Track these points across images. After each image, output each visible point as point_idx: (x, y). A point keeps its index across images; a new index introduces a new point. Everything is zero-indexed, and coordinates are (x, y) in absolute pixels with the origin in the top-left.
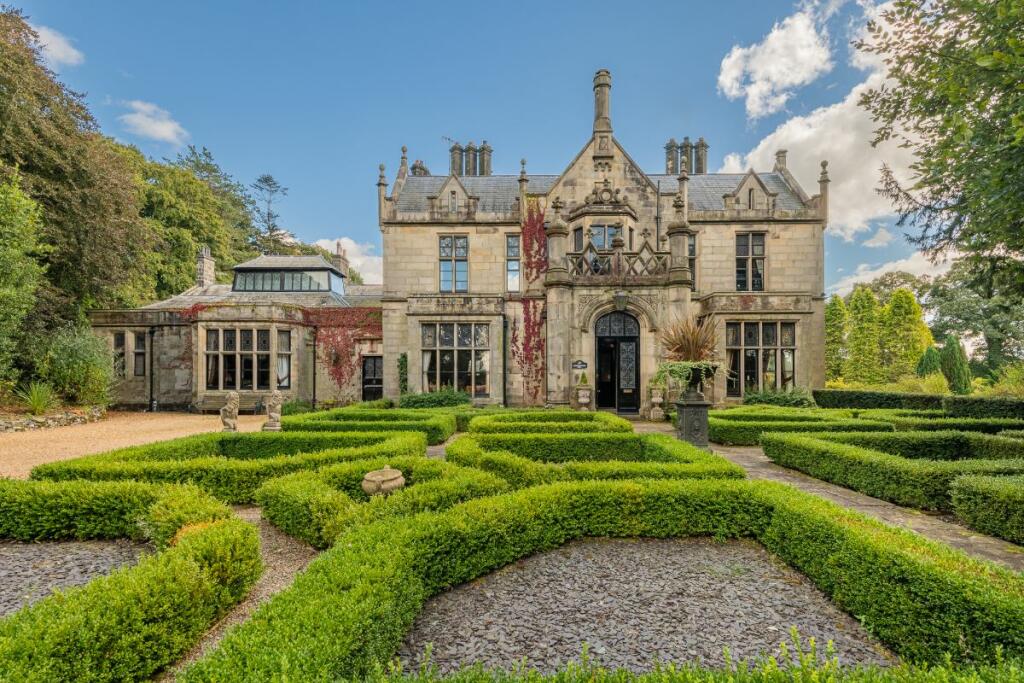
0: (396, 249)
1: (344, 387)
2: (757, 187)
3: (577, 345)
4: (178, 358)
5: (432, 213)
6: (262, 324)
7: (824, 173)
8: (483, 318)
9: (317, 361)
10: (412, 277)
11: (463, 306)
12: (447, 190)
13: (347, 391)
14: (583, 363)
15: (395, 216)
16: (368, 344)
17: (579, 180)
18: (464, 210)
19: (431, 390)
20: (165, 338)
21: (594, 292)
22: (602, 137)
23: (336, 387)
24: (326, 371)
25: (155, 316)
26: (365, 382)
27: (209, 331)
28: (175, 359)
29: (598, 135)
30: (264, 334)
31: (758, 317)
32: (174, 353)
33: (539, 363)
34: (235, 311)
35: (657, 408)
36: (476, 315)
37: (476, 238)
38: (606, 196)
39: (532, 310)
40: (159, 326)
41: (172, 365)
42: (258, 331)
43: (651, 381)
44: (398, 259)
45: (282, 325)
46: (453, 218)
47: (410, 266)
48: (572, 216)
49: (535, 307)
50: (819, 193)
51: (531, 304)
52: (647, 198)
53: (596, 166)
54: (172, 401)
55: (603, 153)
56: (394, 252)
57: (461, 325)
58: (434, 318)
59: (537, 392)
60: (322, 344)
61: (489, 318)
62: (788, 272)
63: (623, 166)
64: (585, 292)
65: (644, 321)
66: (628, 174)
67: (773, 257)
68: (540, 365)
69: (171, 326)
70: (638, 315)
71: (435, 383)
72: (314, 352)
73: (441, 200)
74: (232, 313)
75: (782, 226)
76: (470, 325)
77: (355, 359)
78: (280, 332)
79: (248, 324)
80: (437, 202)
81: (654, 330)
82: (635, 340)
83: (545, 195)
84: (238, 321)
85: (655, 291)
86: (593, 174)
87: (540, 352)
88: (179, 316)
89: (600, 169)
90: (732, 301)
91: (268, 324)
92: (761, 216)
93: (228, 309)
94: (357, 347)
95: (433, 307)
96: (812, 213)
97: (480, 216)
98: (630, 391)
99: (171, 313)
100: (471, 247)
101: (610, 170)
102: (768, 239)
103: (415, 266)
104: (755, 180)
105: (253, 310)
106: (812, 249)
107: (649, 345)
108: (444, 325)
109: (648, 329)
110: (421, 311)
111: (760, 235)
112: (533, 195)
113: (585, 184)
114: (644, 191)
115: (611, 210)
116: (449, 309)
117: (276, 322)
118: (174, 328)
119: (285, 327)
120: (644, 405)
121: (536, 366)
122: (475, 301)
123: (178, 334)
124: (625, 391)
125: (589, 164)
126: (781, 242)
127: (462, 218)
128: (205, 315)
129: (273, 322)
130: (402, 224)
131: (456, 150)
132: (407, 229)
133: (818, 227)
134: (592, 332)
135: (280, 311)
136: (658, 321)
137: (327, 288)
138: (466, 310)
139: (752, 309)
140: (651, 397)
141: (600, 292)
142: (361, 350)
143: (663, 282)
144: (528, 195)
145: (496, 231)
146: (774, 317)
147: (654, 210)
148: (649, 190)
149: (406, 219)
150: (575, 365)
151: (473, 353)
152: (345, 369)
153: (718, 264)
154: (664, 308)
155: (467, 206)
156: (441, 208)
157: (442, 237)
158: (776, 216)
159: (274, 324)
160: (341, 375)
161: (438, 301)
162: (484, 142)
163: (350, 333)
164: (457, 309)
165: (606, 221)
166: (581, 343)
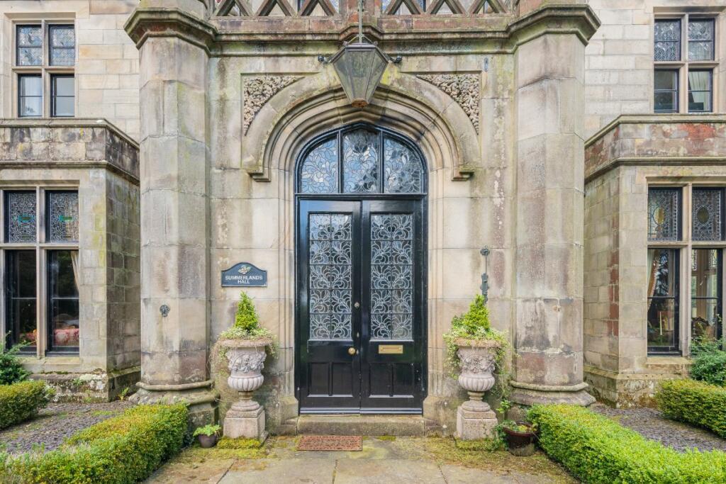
3: (237, 216)
14: (254, 270)
21: (287, 65)
35: (477, 404)
43: (457, 322)
64: (260, 64)
65: (439, 151)
85: (471, 62)
90: (665, 134)
98: (399, 350)
109: (450, 172)
120: (437, 391)
124: (383, 350)
136: (481, 149)
138: (16, 155)
140: (459, 370)
141: (306, 62)
150: (230, 276)
153: (614, 78)
154: (500, 112)
166: (248, 213)
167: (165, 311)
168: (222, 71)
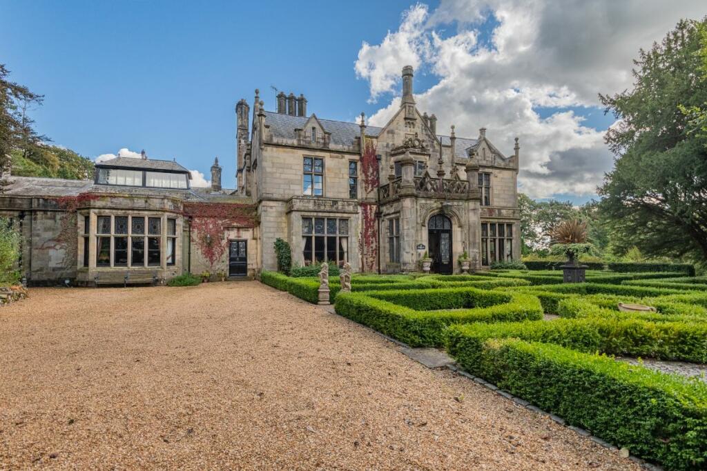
0: (273, 163)
1: (215, 263)
2: (486, 147)
4: (53, 240)
5: (299, 140)
6: (155, 213)
7: (517, 144)
8: (345, 215)
9: (191, 243)
10: (284, 184)
11: (332, 206)
12: (310, 126)
13: (217, 267)
14: (423, 246)
15: (271, 139)
16: (235, 231)
17: (396, 131)
18: (322, 141)
19: (307, 264)
20: (38, 221)
22: (409, 106)
23: (208, 263)
24: (200, 251)
25: (25, 202)
26: (231, 260)
27: (99, 217)
28: (50, 240)
29: (407, 105)
30: (155, 222)
31: (496, 220)
32: (49, 235)
33: (374, 245)
34: (128, 201)
36: (342, 213)
37: (329, 161)
38: (417, 143)
39: (369, 211)
40: (31, 211)
41: (46, 245)
42: (149, 218)
44: (274, 170)
45: (171, 214)
46: (314, 145)
47: (283, 176)
48: (393, 152)
49: (371, 209)
50: (514, 154)
51: (369, 207)
52: (434, 147)
53: (406, 123)
54: (45, 278)
55: (411, 116)
56: (271, 165)
57: (329, 219)
58: (312, 214)
59: (373, 264)
60: (196, 230)
61: (349, 215)
62: (502, 196)
63: (421, 126)
65: (455, 221)
66: (424, 131)
67: (494, 188)
68: (374, 247)
69: (45, 211)
70: (451, 217)
71: (311, 259)
72: (190, 236)
73: (305, 132)
74: (126, 203)
75: (498, 171)
76: (336, 219)
77: (224, 242)
78: (169, 219)
79: (140, 212)
80: (302, 133)
81: (460, 226)
82: (450, 232)
83: (377, 138)
84: (133, 210)
85: (461, 203)
86: (405, 128)
87: (374, 239)
88: (54, 203)
89: (408, 126)
90: (485, 211)
91: (160, 213)
92: (489, 164)
93: (121, 199)
94: (226, 233)
95: (311, 206)
96: (511, 165)
97: (332, 146)
98: (447, 263)
99: (46, 200)
100: (326, 166)
101: (414, 128)
102: (492, 177)
103: (287, 176)
104: (485, 144)
105: (146, 202)
106: (511, 185)
107: (458, 234)
108: (318, 219)
109: (457, 226)
110: (303, 209)
111: (488, 175)
112: (370, 137)
113: (399, 134)
114: (433, 142)
115: (420, 152)
116: (322, 208)
117: (167, 211)
118: (49, 213)
119: (173, 215)
121: (372, 247)
122: (340, 203)
123: (54, 218)
124: (444, 263)
125: (402, 122)
126: (498, 179)
127: (320, 146)
128: (99, 203)
129: (164, 211)
130: (277, 145)
131: (281, 96)
132: (281, 149)
133: (514, 173)
134: (427, 227)
135: (170, 203)
136: (463, 220)
137: (186, 187)
138: (334, 209)
139: (494, 216)
140: (461, 266)
141: (432, 202)
142: (229, 235)
143: (465, 198)
144: (367, 136)
145: (343, 157)
146: (504, 221)
147: (438, 154)
148: (435, 142)
149: (280, 142)
151: (338, 239)
152: (216, 250)
154: (466, 214)
155: (324, 138)
156: (305, 137)
157: (305, 158)
158: (496, 165)
159: (167, 214)
160: (213, 254)
161: (315, 202)
162: (302, 95)
163: (220, 222)
164: (328, 208)
165: (417, 158)
166: (421, 233)
167: (412, 254)
168: (416, 202)
